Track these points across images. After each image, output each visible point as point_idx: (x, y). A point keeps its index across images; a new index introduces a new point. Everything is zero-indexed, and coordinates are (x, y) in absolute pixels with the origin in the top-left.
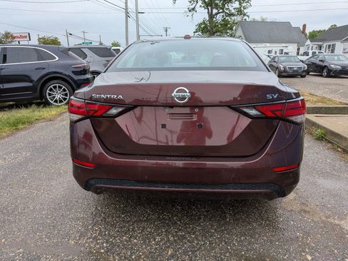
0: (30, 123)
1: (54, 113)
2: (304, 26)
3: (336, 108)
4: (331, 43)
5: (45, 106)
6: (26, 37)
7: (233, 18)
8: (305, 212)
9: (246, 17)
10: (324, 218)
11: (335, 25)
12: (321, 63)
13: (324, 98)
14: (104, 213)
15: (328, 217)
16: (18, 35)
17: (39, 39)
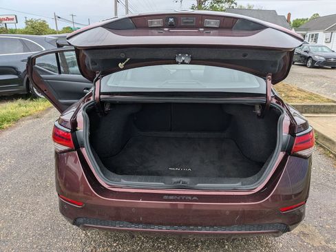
0: (16, 120)
1: (41, 108)
2: (289, 15)
3: (324, 106)
4: (314, 33)
5: (32, 99)
6: (12, 19)
7: (221, 5)
8: (304, 234)
9: (233, 5)
10: (323, 243)
11: (317, 14)
12: (306, 54)
13: (311, 94)
14: (95, 241)
15: (328, 241)
16: (5, 17)
17: (27, 22)
